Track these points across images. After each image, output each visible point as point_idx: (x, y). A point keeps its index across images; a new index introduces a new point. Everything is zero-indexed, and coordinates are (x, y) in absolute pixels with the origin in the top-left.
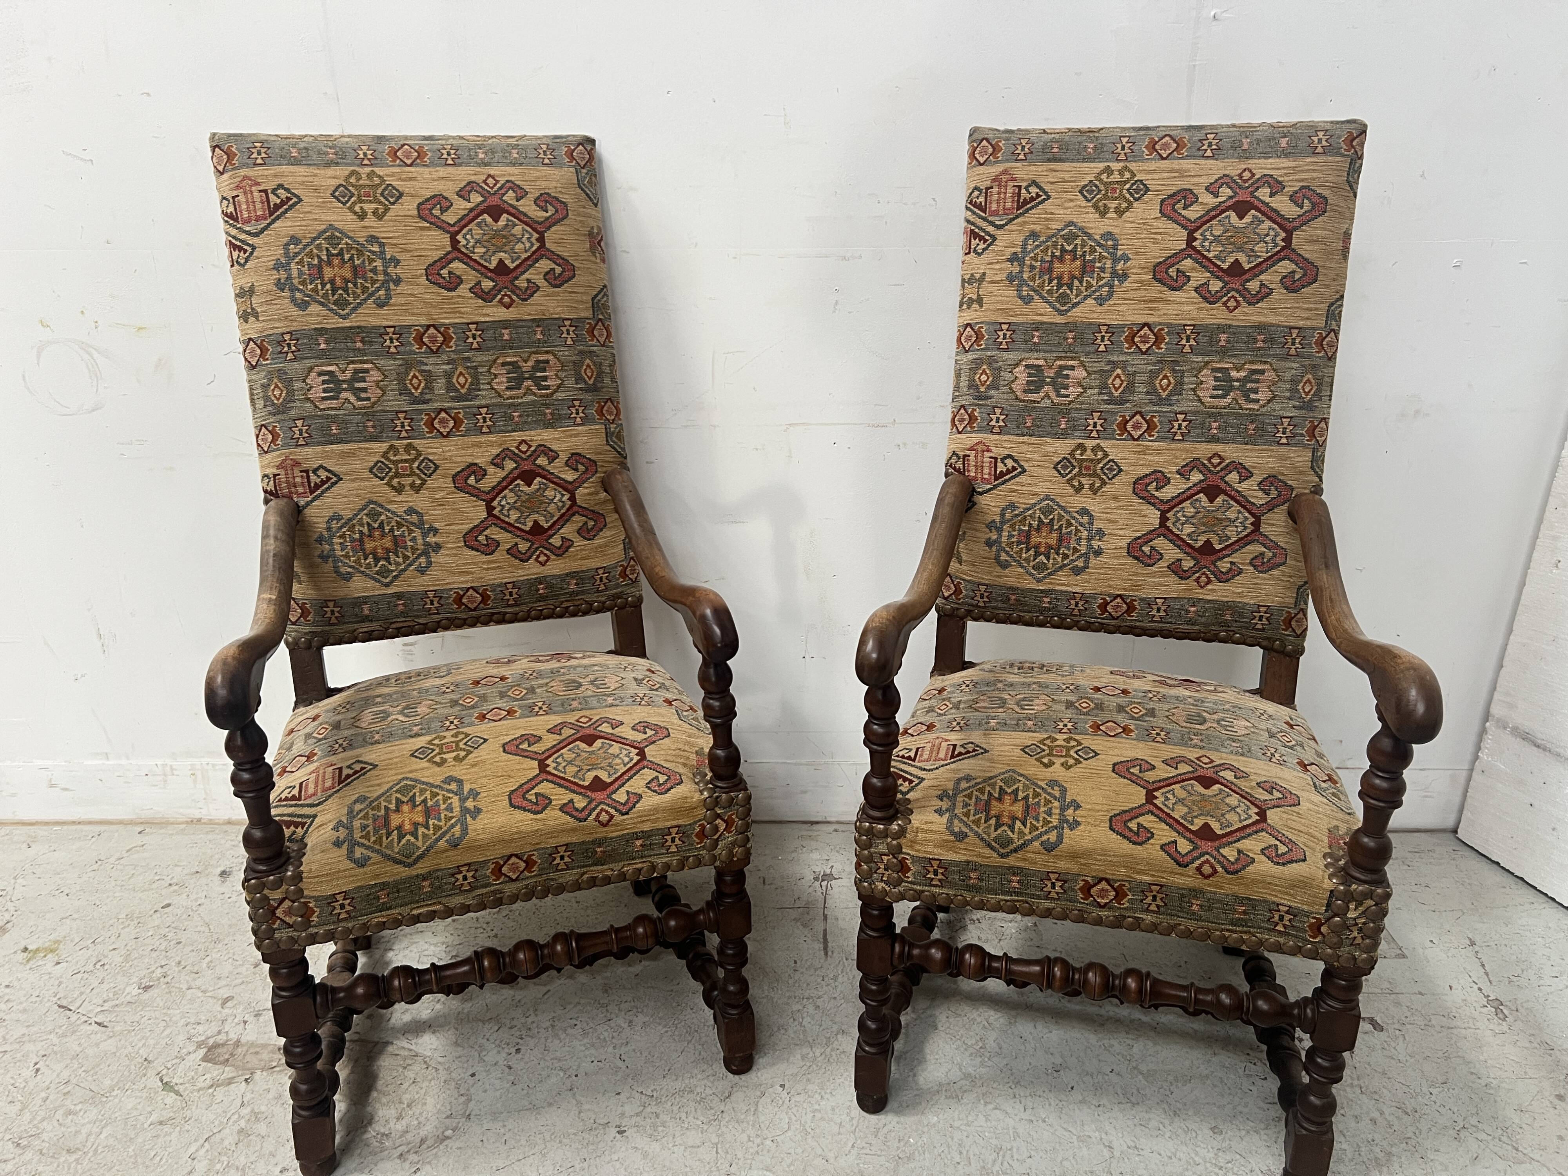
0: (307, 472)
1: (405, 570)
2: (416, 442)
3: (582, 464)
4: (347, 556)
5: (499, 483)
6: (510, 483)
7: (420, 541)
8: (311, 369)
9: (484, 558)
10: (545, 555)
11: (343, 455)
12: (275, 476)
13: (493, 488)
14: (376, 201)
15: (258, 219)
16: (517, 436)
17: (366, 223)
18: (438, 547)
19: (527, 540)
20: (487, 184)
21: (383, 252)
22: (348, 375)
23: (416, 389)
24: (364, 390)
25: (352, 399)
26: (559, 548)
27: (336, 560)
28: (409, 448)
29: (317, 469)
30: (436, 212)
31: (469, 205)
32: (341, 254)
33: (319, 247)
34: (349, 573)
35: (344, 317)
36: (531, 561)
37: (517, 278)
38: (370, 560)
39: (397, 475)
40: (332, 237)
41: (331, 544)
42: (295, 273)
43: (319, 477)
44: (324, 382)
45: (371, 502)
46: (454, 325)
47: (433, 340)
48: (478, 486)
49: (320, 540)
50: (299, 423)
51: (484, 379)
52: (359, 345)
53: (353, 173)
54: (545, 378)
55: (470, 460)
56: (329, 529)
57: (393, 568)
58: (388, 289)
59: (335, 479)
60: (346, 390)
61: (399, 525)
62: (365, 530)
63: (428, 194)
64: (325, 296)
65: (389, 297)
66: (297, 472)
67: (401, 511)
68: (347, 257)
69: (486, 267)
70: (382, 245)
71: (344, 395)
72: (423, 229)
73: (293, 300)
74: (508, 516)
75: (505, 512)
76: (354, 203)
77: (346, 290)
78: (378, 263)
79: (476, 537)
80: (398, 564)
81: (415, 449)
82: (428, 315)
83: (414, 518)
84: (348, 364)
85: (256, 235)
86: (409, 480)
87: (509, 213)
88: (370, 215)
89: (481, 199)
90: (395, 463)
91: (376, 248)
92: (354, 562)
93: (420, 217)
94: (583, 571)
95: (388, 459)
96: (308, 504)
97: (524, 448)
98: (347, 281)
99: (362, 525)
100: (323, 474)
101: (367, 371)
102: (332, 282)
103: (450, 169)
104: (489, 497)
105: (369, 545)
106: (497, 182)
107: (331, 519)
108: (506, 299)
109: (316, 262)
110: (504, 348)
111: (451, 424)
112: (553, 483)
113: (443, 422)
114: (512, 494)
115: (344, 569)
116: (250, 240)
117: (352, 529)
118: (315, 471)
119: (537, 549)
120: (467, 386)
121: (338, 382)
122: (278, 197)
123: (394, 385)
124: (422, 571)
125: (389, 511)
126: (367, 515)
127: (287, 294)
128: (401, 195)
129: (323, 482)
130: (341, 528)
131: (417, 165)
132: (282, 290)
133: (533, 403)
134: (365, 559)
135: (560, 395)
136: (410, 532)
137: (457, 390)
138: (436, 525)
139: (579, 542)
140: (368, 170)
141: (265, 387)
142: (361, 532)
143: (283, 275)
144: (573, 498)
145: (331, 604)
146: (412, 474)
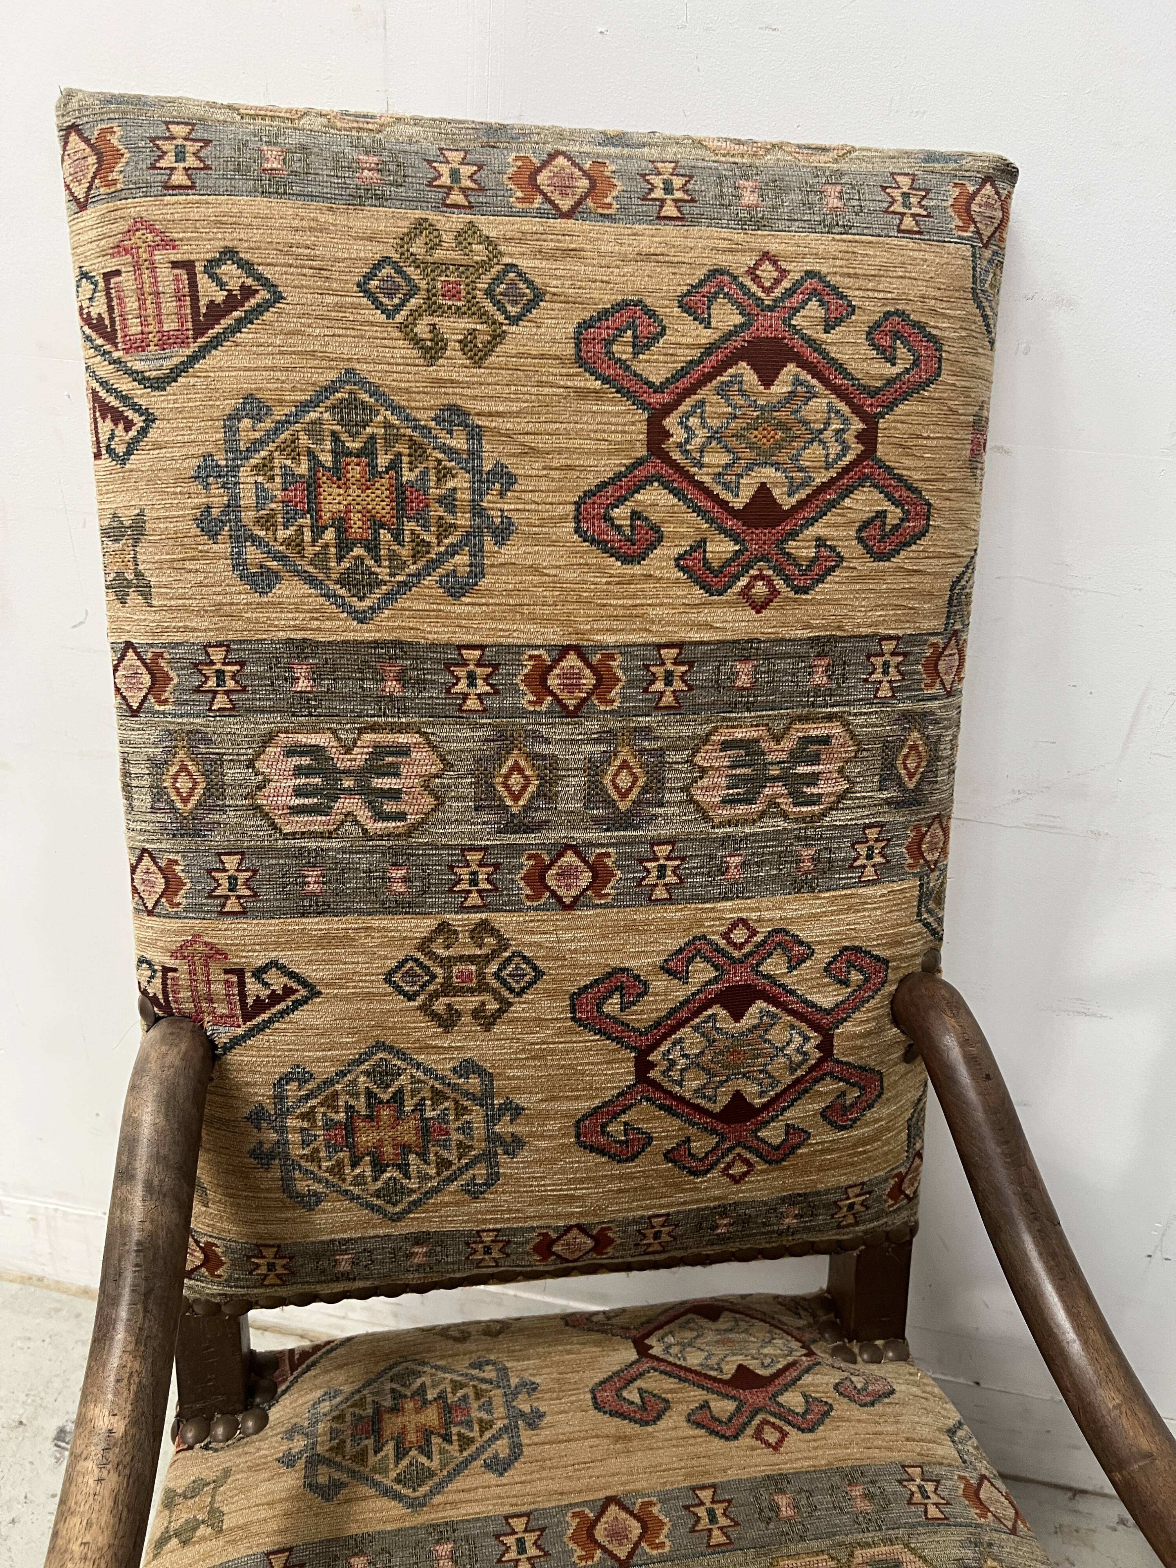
0: (240, 973)
1: (436, 1191)
2: (499, 920)
3: (861, 970)
4: (313, 1158)
5: (673, 1012)
6: (696, 1014)
7: (479, 1129)
8: (268, 739)
9: (617, 1169)
10: (746, 1162)
11: (327, 940)
12: (166, 970)
13: (657, 1024)
14: (473, 310)
15: (165, 342)
16: (730, 909)
17: (442, 370)
18: (516, 1144)
19: (714, 1132)
20: (756, 279)
21: (475, 454)
22: (359, 757)
23: (516, 798)
24: (394, 795)
25: (364, 815)
26: (777, 1148)
27: (289, 1165)
28: (483, 929)
29: (264, 969)
30: (622, 350)
31: (707, 336)
32: (368, 451)
33: (314, 430)
34: (315, 1194)
35: (362, 618)
36: (714, 1173)
37: (793, 535)
38: (365, 1168)
39: (447, 989)
40: (353, 403)
41: (283, 1130)
42: (248, 497)
43: (266, 985)
44: (299, 771)
45: (379, 1046)
46: (625, 649)
47: (571, 682)
48: (626, 1017)
49: (258, 1116)
50: (231, 862)
51: (673, 778)
52: (392, 687)
53: (420, 226)
54: (813, 779)
55: (615, 962)
56: (279, 1098)
57: (413, 1184)
58: (477, 552)
59: (303, 992)
60: (349, 792)
61: (438, 1096)
62: (361, 1104)
63: (607, 299)
64: (320, 560)
65: (477, 571)
66: (217, 974)
67: (444, 1067)
68: (383, 460)
69: (723, 504)
70: (475, 434)
71: (345, 804)
72: (582, 394)
73: (239, 564)
74: (680, 1083)
75: (675, 1075)
76: (416, 314)
77: (372, 547)
78: (461, 482)
79: (604, 1126)
80: (424, 1178)
81: (494, 932)
82: (567, 622)
83: (474, 1083)
84: (361, 731)
85: (158, 384)
86: (473, 1001)
87: (804, 364)
88: (453, 350)
89: (738, 319)
90: (446, 963)
91: (459, 442)
92: (330, 1170)
93: (581, 361)
94: (818, 1193)
95: (431, 955)
96: (236, 1042)
97: (739, 935)
98: (377, 524)
99: (355, 1095)
100: (277, 981)
101: (404, 751)
102: (341, 524)
103: (670, 231)
104: (646, 1041)
105: (365, 1138)
106: (784, 273)
107: (286, 1079)
108: (760, 588)
109: (303, 468)
110: (733, 707)
111: (586, 878)
112: (792, 1012)
113: (566, 874)
114: (697, 1038)
115: (303, 1185)
116: (143, 396)
117: (331, 1102)
118: (259, 973)
119: (730, 1150)
120: (632, 796)
121: (330, 773)
122: (221, 285)
123: (466, 787)
124: (474, 1192)
125: (418, 1066)
126: (367, 1073)
127: (223, 547)
128: (538, 296)
129: (275, 999)
130: (307, 1097)
131: (588, 215)
132: (213, 536)
133: (778, 835)
134: (354, 1165)
135: (838, 818)
136: (461, 1111)
137: (609, 803)
138: (521, 1100)
139: (822, 1135)
140: (458, 220)
141: (157, 766)
142: (349, 1108)
143: (218, 498)
144: (826, 1047)
145: (269, 1253)
146: (482, 987)
